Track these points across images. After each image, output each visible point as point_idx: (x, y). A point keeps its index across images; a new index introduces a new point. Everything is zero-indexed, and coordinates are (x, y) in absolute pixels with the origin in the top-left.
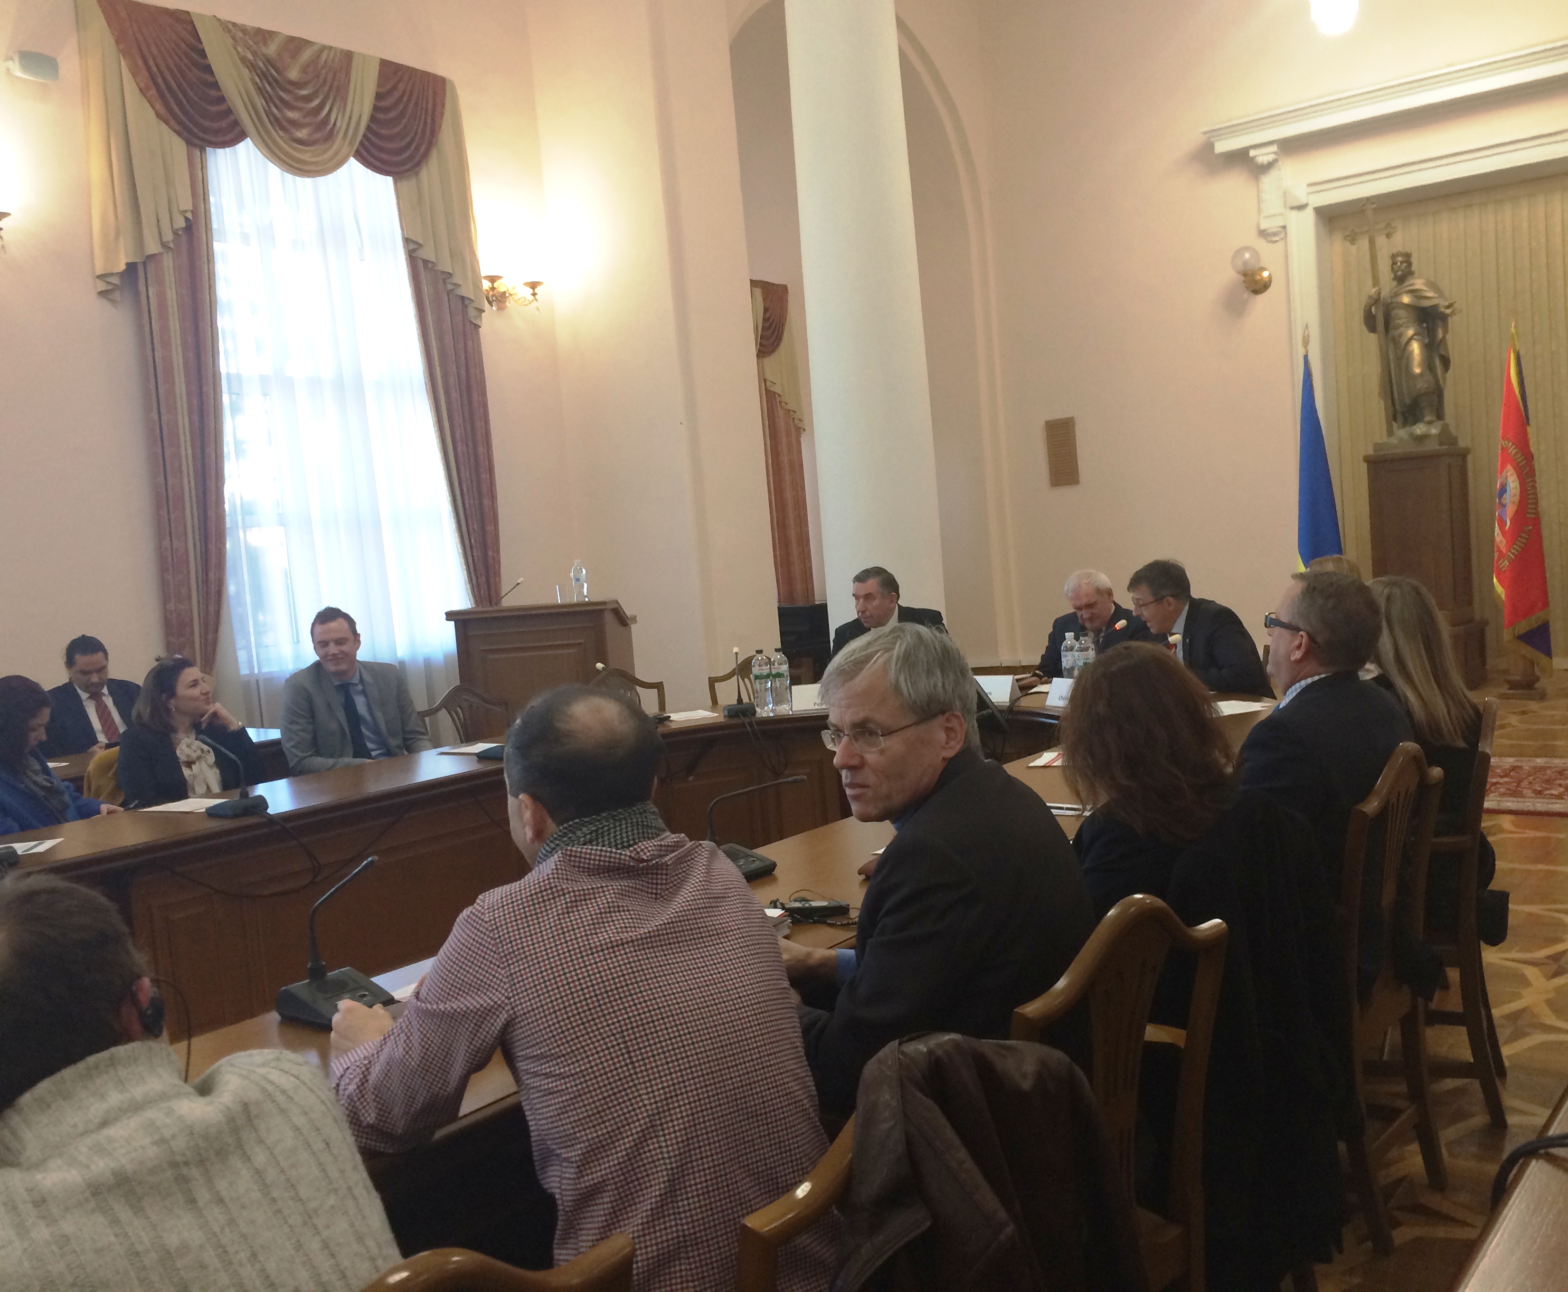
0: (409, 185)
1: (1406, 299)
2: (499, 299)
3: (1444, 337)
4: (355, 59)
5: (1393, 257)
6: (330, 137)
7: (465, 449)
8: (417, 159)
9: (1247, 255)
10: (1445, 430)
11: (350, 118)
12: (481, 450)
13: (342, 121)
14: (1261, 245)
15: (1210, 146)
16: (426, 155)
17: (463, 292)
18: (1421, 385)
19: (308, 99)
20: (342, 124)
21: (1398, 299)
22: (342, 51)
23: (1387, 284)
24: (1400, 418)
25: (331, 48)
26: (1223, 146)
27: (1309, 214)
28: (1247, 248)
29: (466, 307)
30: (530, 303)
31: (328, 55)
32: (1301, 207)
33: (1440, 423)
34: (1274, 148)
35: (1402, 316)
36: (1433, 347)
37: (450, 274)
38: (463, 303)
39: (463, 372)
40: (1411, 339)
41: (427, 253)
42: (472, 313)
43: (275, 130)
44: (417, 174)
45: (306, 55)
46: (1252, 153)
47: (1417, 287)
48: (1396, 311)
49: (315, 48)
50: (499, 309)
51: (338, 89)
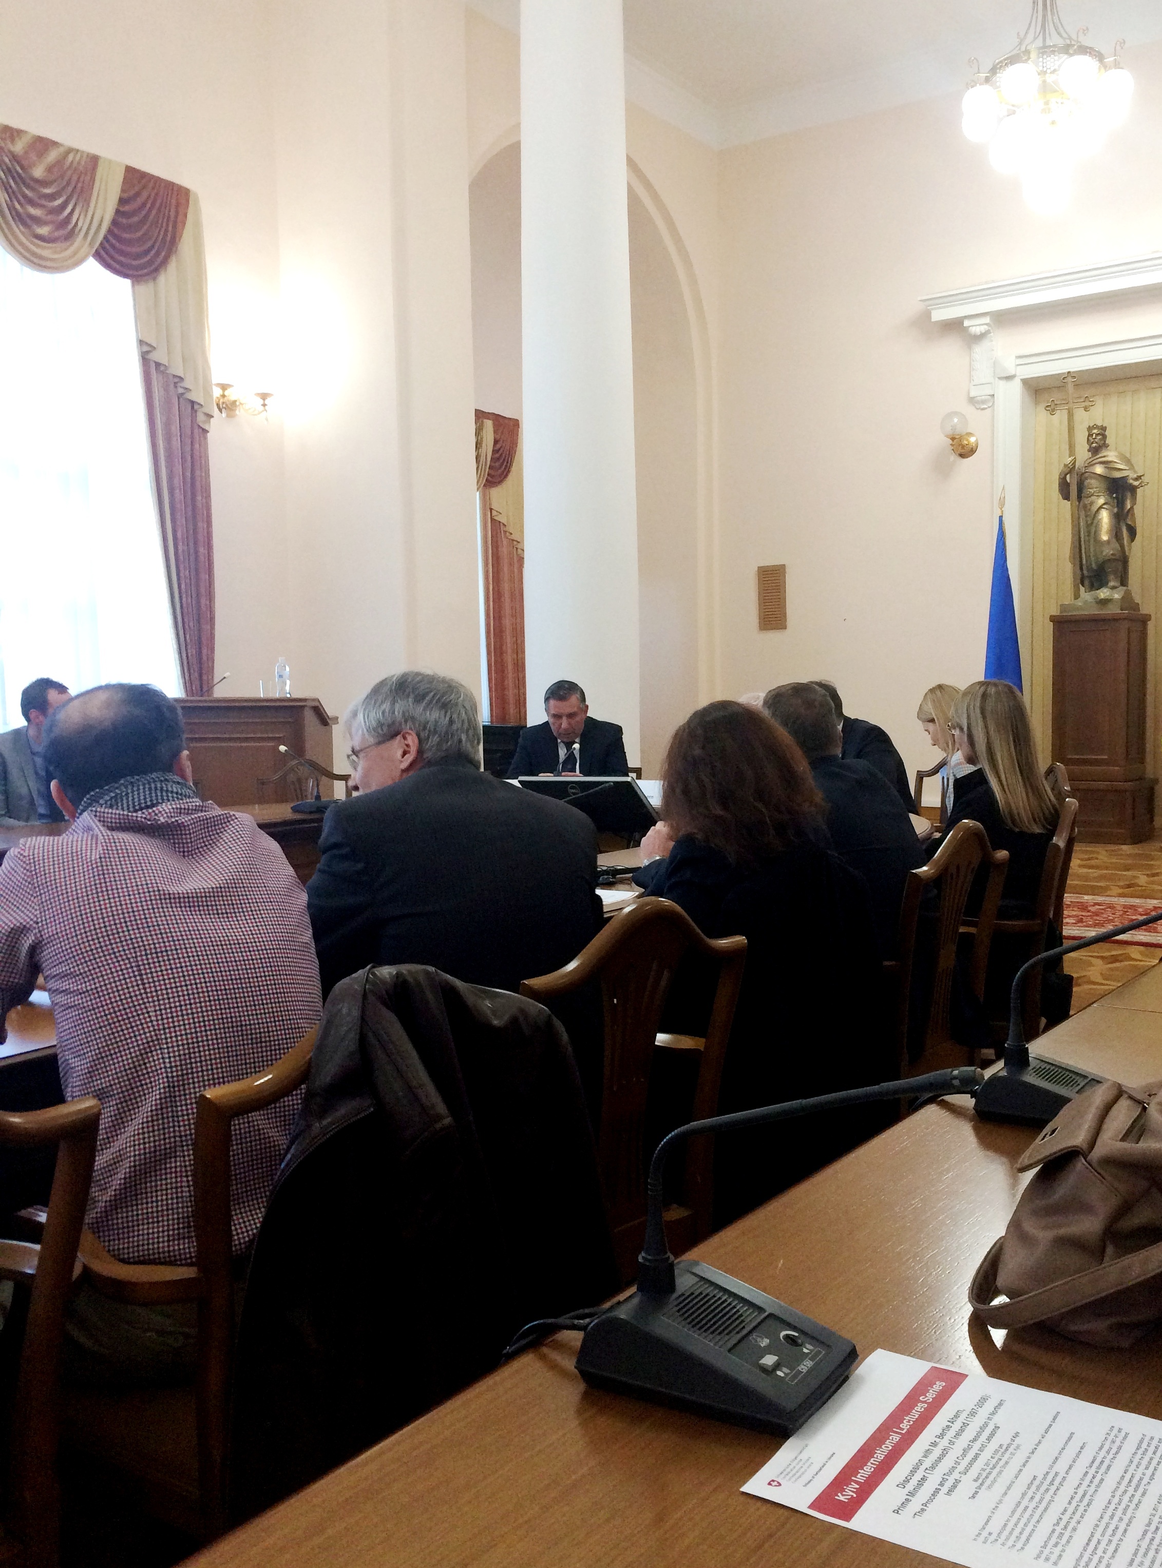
0: (146, 289)
1: (1099, 470)
2: (228, 407)
3: (1132, 508)
4: (100, 163)
5: (1090, 429)
6: (70, 236)
7: (186, 548)
8: (157, 264)
9: (956, 420)
10: (1127, 597)
11: (92, 218)
12: (202, 550)
13: (84, 220)
14: (969, 411)
15: (928, 314)
16: (165, 262)
17: (193, 396)
18: (1108, 552)
19: (52, 197)
20: (83, 224)
21: (1090, 469)
22: (88, 154)
23: (1083, 454)
24: (1087, 582)
25: (78, 151)
26: (940, 315)
27: (1017, 385)
28: (956, 413)
29: (196, 411)
30: (260, 413)
31: (74, 158)
32: (1009, 378)
33: (1125, 588)
34: (987, 320)
35: (1094, 485)
36: (1122, 517)
37: (181, 379)
38: (193, 407)
39: (188, 474)
40: (1101, 507)
41: (159, 356)
42: (201, 417)
43: (18, 227)
44: (155, 279)
45: (52, 156)
46: (966, 323)
47: (1109, 459)
48: (1089, 481)
49: (61, 150)
50: (228, 416)
51: (82, 191)
